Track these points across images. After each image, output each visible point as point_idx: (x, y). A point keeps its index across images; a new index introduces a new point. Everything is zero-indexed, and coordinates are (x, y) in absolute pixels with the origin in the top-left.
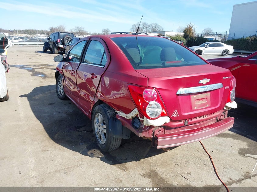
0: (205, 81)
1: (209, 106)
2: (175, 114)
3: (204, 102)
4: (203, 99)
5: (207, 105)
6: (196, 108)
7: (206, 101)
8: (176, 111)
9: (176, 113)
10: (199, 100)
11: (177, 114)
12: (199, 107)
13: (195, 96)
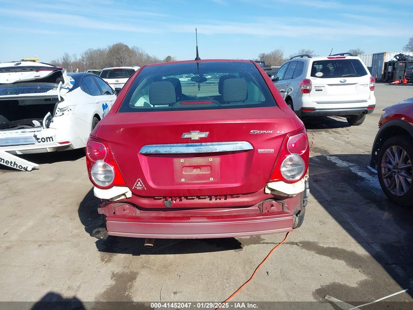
0: (196, 135)
1: (216, 180)
2: (138, 185)
3: (205, 172)
4: (201, 166)
5: (212, 179)
6: (183, 180)
7: (208, 171)
8: (139, 181)
9: (141, 184)
10: (192, 168)
11: (142, 186)
12: (191, 180)
13: (182, 160)
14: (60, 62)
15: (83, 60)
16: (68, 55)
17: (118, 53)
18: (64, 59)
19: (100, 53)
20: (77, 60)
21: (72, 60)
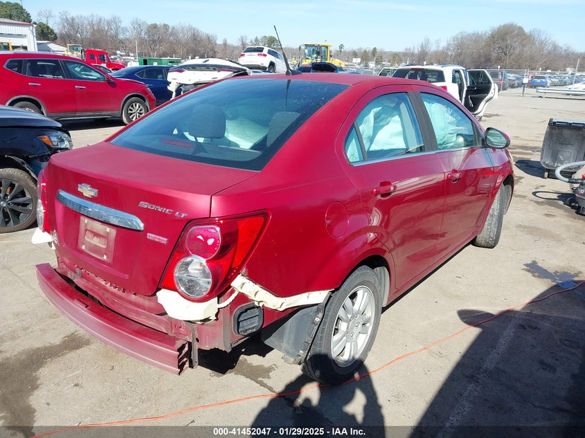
1: (109, 261)
3: (101, 244)
4: (100, 235)
5: (105, 258)
6: (84, 247)
7: (104, 245)
10: (93, 234)
12: (90, 250)
13: (86, 220)
14: (416, 52)
15: (448, 49)
16: (428, 40)
17: (504, 39)
18: (422, 47)
19: (476, 38)
20: (440, 48)
21: (433, 48)
